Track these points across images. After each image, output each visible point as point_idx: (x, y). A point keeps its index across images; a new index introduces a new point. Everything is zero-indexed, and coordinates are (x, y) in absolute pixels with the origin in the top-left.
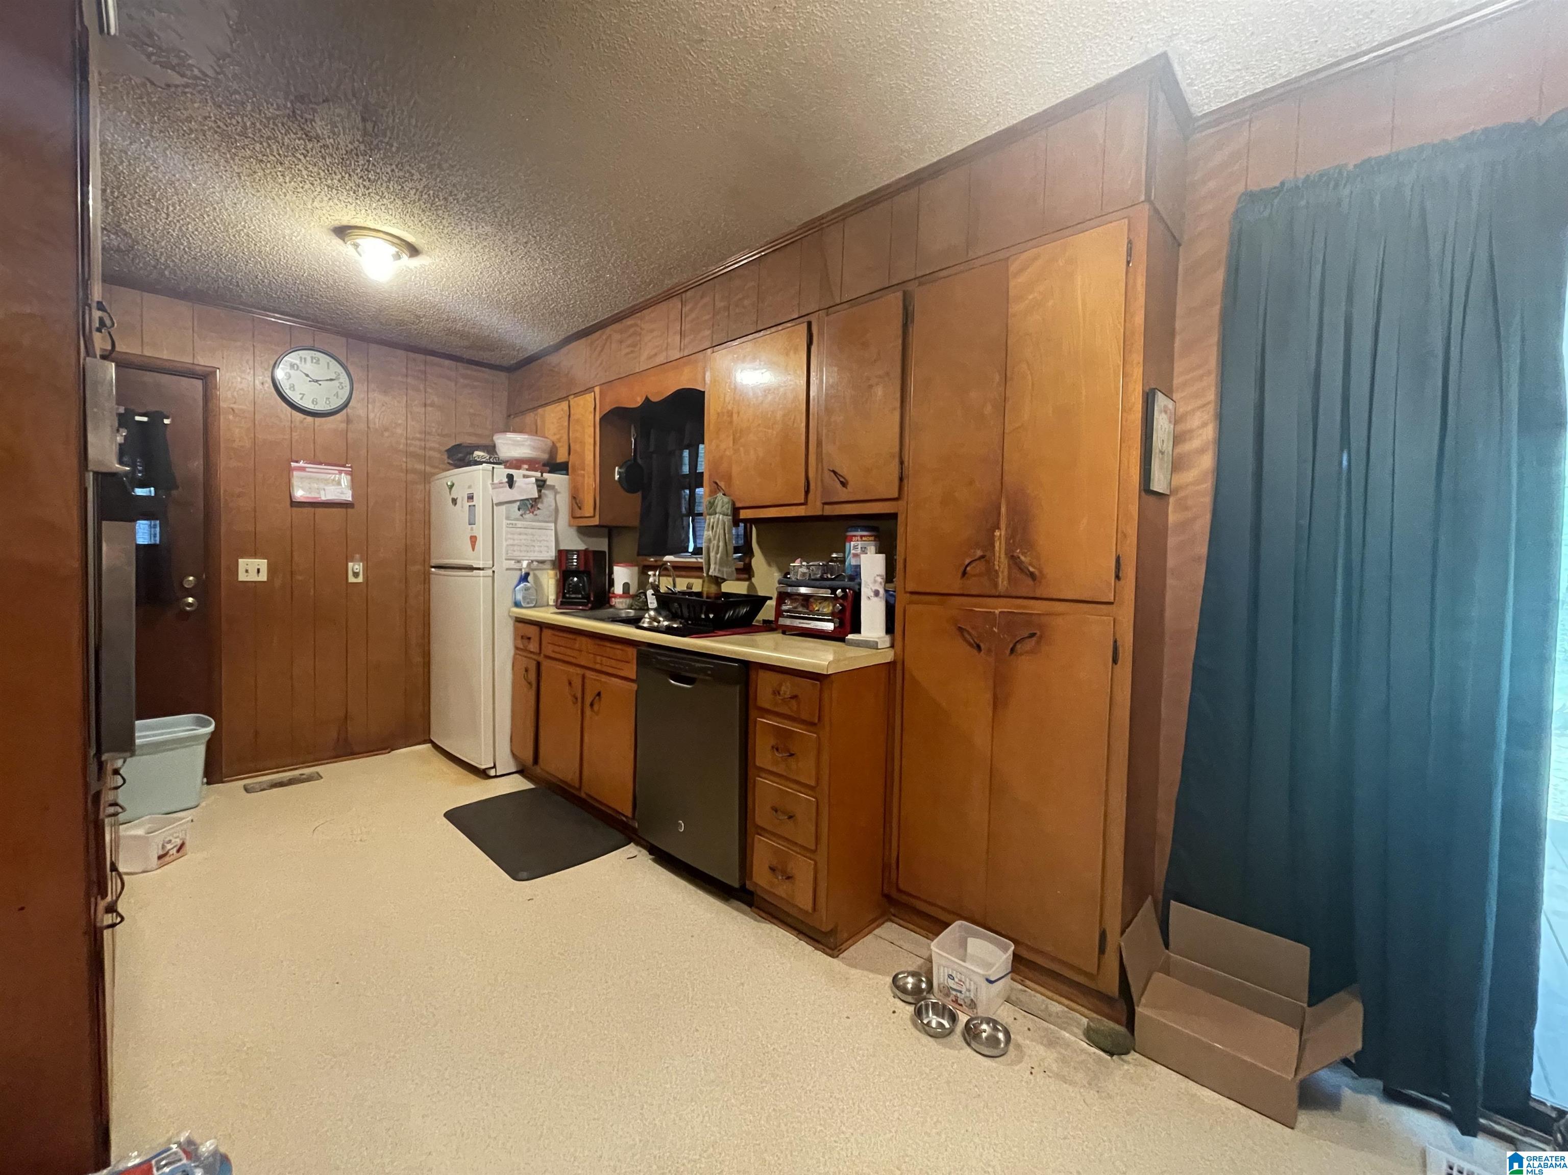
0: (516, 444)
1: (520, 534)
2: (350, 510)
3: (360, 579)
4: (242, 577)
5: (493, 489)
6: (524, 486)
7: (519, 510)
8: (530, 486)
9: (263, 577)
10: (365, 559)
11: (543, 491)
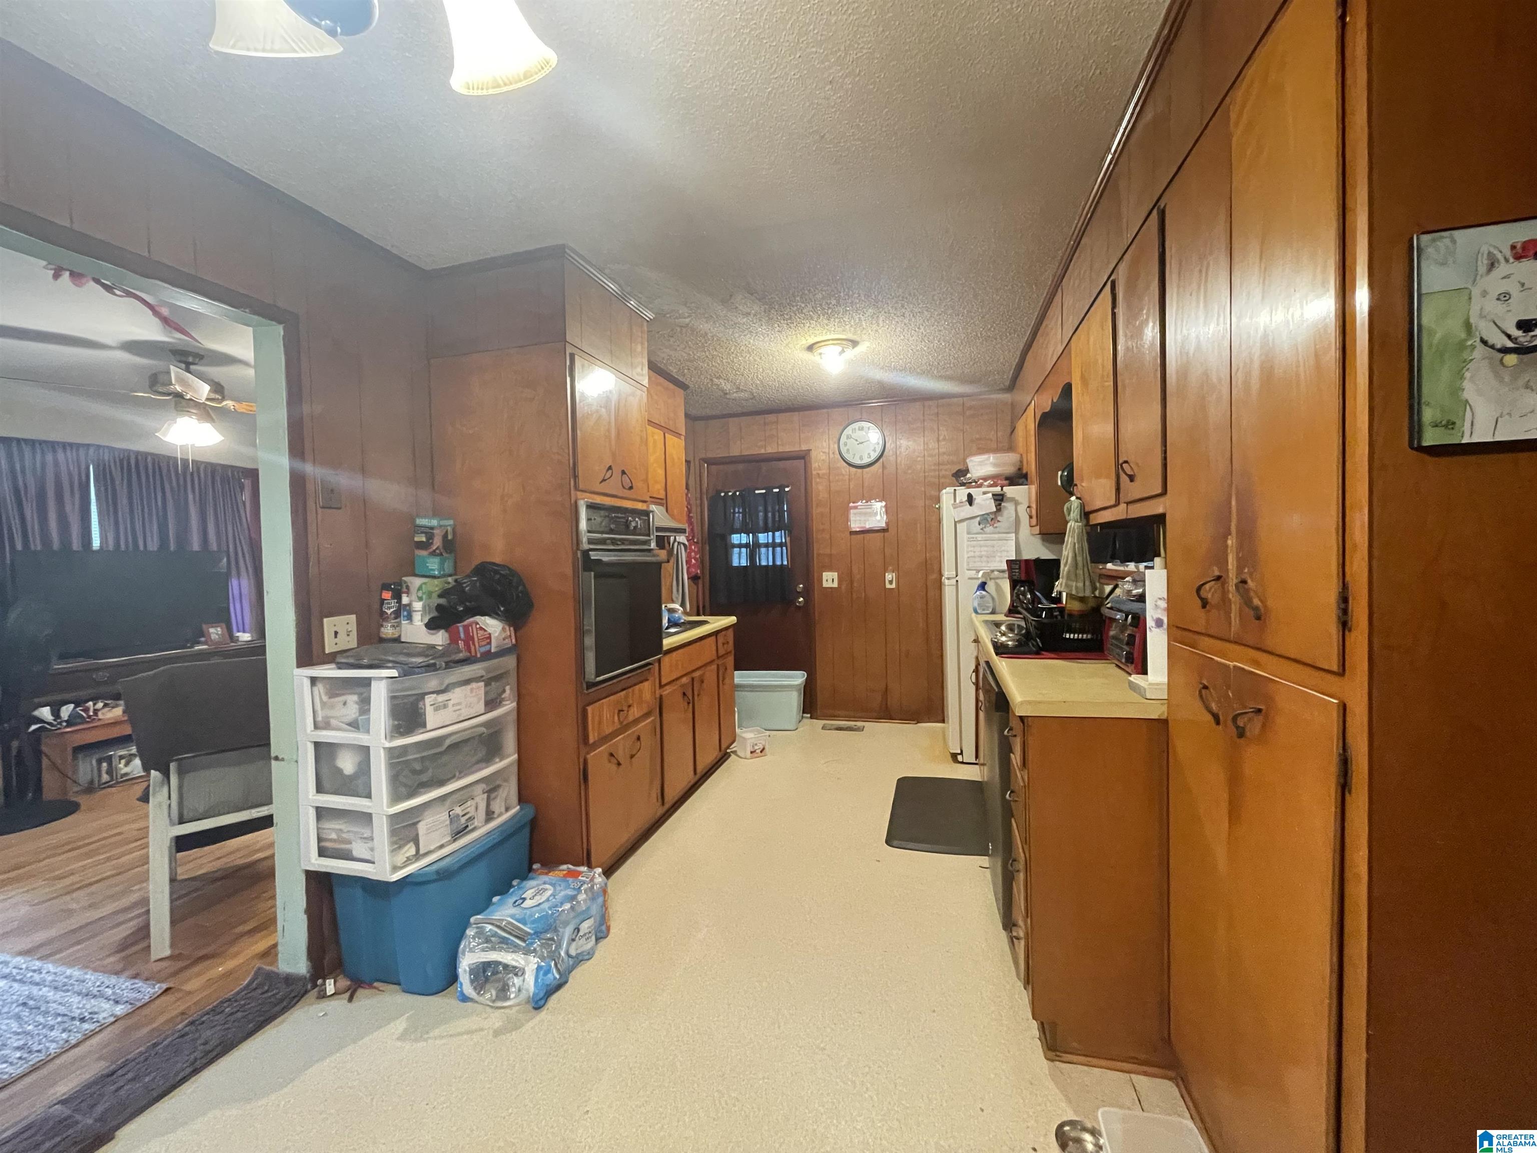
0: (981, 463)
1: (981, 546)
2: (886, 534)
3: (894, 586)
4: (825, 585)
5: (954, 508)
6: (983, 503)
7: (979, 524)
8: (988, 502)
9: (835, 585)
10: (897, 569)
11: (1003, 504)
